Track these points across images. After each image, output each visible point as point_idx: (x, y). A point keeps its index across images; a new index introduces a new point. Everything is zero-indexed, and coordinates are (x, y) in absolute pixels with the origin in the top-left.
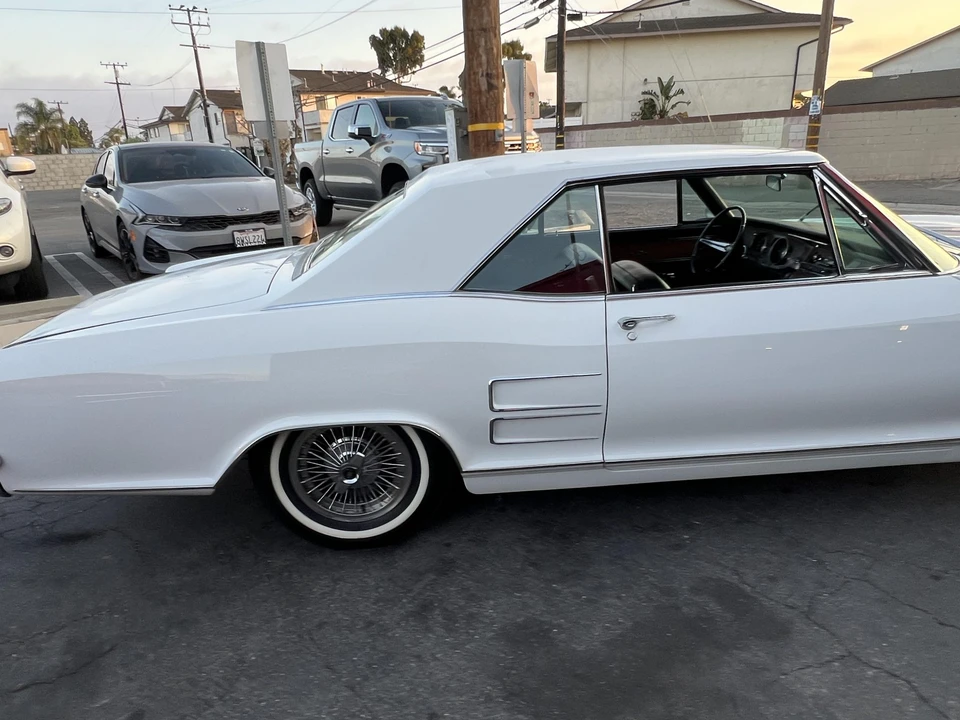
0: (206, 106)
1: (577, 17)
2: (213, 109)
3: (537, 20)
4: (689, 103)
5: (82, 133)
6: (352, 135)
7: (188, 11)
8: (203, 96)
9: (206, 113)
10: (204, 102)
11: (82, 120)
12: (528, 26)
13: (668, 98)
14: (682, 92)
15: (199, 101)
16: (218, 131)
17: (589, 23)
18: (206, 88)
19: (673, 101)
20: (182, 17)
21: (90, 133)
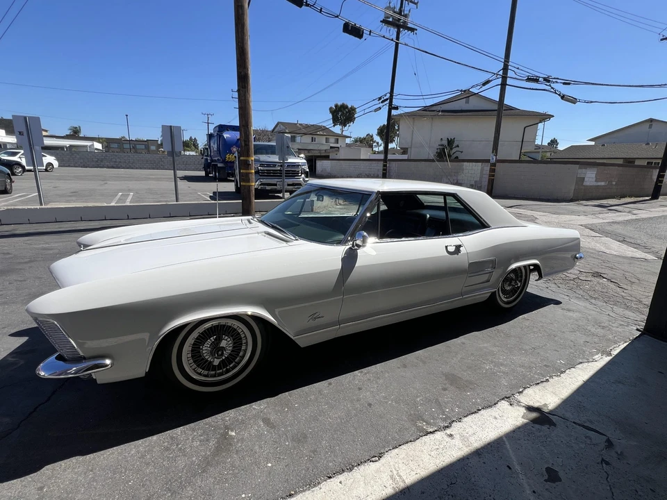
1: (396, 108)
3: (380, 108)
4: (462, 152)
5: (194, 145)
12: (377, 110)
13: (451, 149)
14: (458, 146)
17: (402, 112)
19: (454, 150)
21: (198, 145)
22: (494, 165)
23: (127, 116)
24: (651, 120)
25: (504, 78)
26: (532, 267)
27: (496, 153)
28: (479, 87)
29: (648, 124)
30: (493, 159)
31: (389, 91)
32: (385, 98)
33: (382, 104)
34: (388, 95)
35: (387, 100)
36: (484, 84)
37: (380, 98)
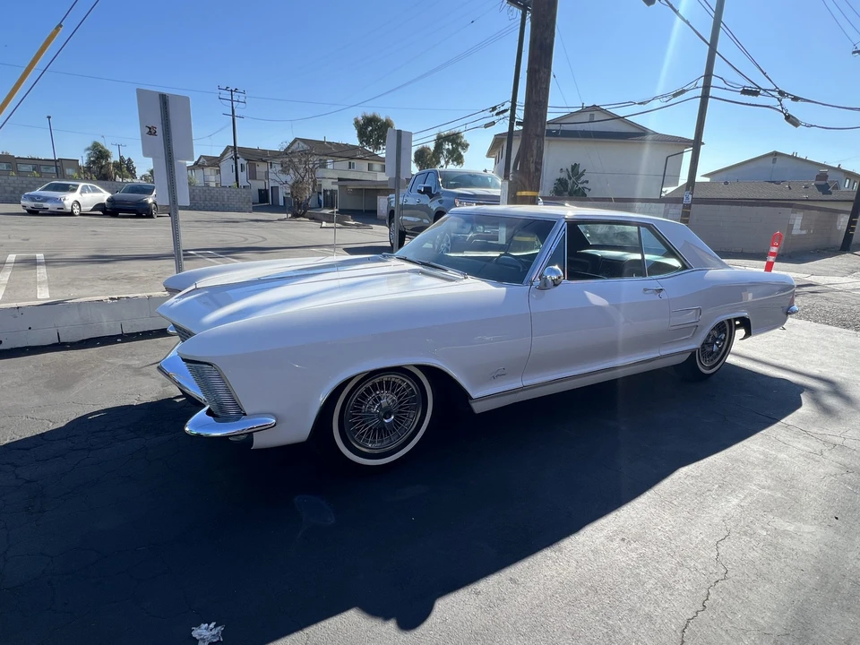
0: (236, 158)
2: (241, 161)
3: (494, 123)
4: (590, 190)
5: (128, 168)
6: (419, 191)
7: (232, 91)
8: (235, 151)
9: (236, 163)
10: (235, 155)
11: (129, 159)
12: (487, 126)
15: (231, 154)
16: (243, 176)
18: (238, 145)
19: (580, 186)
20: (227, 95)
22: (688, 207)
23: (49, 117)
24: (775, 154)
25: (707, 87)
26: (738, 323)
27: (693, 190)
28: (665, 99)
29: (771, 158)
30: (688, 198)
31: (510, 98)
32: (502, 109)
33: (497, 117)
34: (508, 105)
35: (505, 111)
36: (675, 95)
37: (494, 109)
